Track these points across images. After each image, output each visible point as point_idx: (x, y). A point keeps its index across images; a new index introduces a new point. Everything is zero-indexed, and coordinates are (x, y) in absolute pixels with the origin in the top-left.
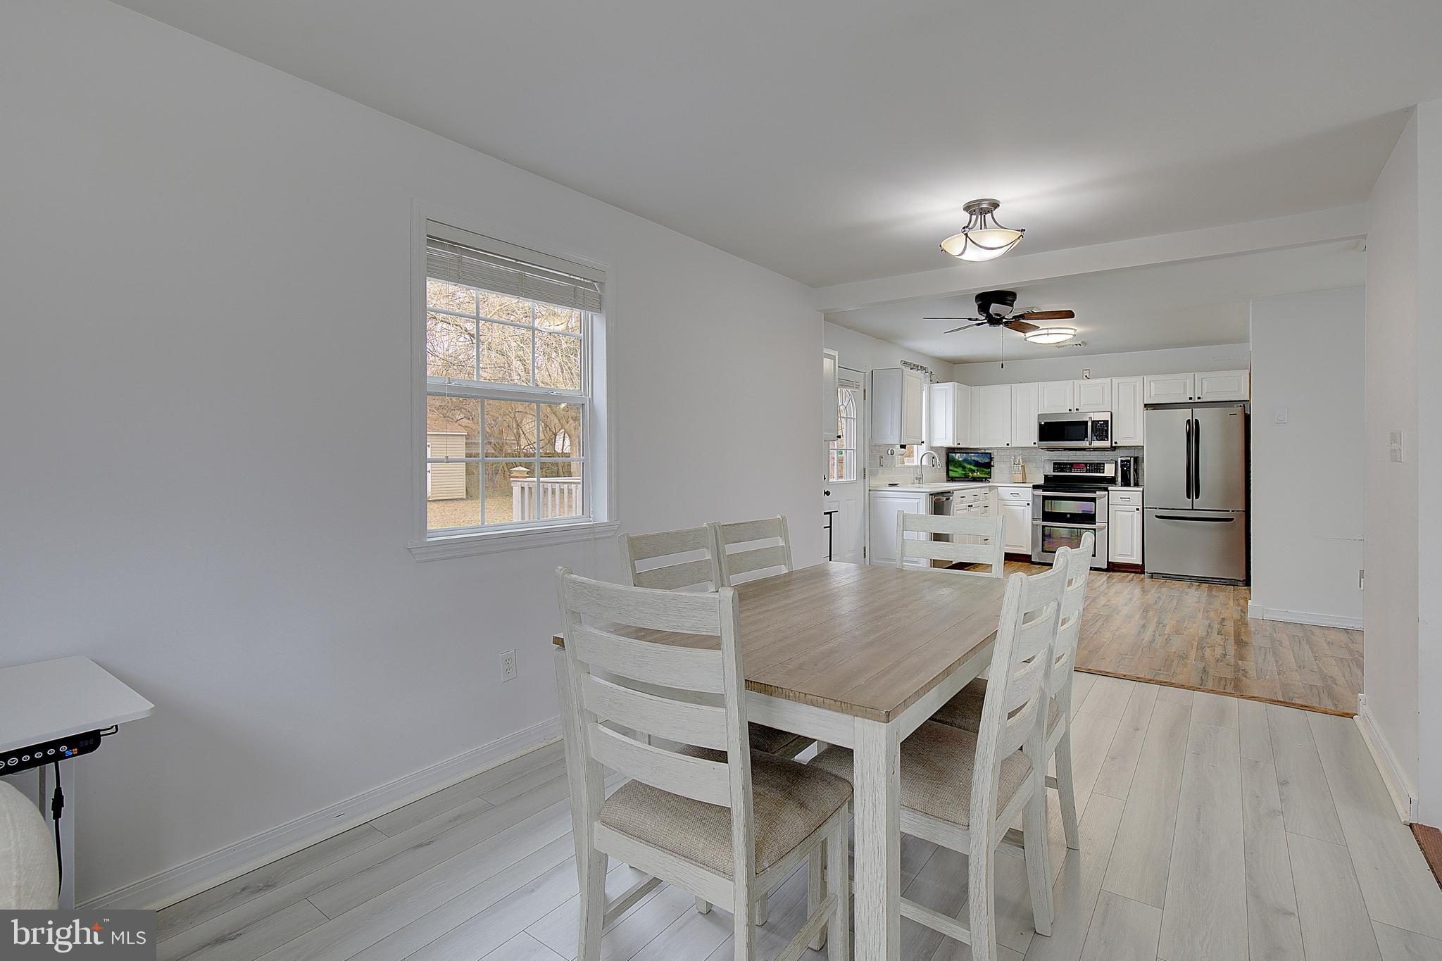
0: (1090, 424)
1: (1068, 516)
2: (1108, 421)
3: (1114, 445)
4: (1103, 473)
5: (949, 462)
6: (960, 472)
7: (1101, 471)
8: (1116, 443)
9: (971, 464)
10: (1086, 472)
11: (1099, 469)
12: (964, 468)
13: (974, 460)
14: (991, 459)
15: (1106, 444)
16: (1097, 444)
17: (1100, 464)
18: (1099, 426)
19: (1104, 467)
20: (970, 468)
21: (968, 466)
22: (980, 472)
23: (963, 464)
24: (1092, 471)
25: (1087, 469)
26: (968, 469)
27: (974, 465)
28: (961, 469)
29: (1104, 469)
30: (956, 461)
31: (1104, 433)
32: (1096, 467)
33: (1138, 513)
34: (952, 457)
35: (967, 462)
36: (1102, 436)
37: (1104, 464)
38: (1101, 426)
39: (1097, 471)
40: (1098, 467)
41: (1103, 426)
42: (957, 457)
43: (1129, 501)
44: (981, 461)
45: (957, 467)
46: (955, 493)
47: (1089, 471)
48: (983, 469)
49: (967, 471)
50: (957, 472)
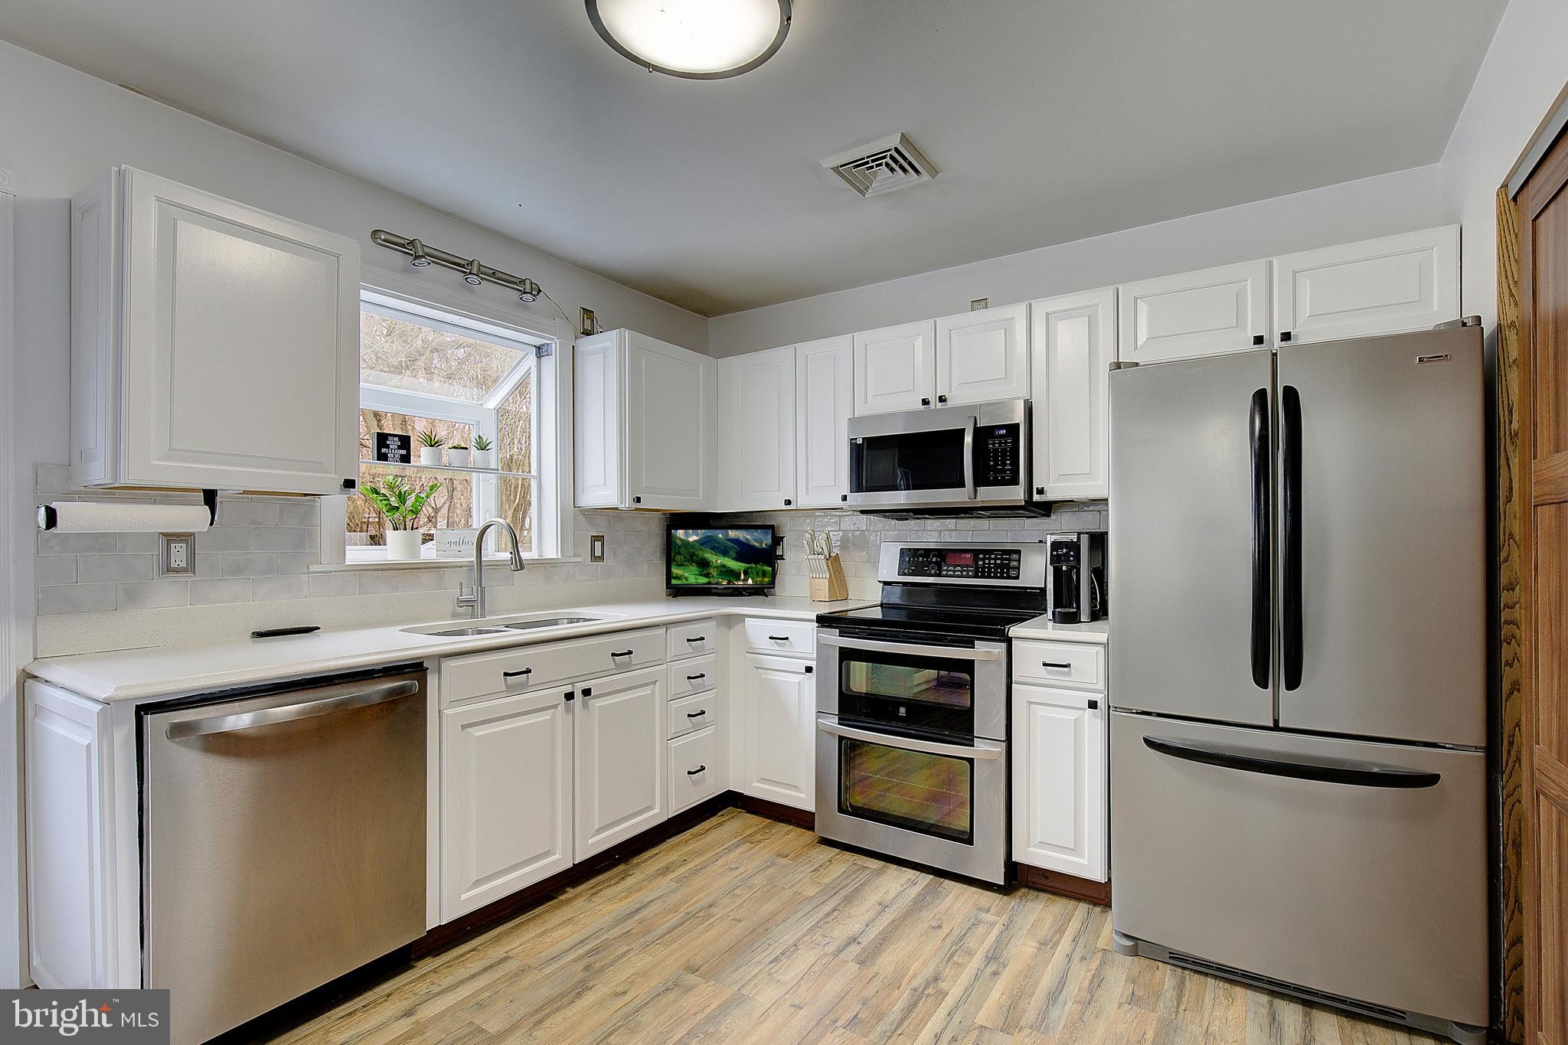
0: (968, 439)
1: (902, 711)
2: (1017, 426)
3: (1036, 498)
4: (1017, 578)
5: (671, 552)
7: (1013, 573)
8: (1041, 492)
9: (725, 553)
10: (976, 576)
11: (1008, 567)
12: (704, 564)
13: (736, 541)
14: (777, 540)
15: (1016, 494)
16: (991, 494)
17: (1009, 552)
18: (994, 444)
19: (1019, 561)
20: (723, 566)
21: (718, 560)
22: (746, 573)
23: (700, 554)
24: (989, 572)
25: (977, 568)
26: (716, 567)
27: (734, 554)
28: (694, 569)
29: (1018, 568)
30: (679, 547)
31: (1008, 462)
32: (999, 562)
33: (1094, 714)
34: (680, 539)
35: (713, 549)
36: (1004, 471)
37: (1019, 552)
38: (1000, 443)
39: (1002, 573)
40: (1006, 560)
41: (1006, 443)
42: (696, 538)
43: (1069, 674)
44: (754, 546)
45: (680, 565)
46: (448, 665)
47: (983, 572)
48: (754, 565)
49: (715, 574)
50: (686, 575)
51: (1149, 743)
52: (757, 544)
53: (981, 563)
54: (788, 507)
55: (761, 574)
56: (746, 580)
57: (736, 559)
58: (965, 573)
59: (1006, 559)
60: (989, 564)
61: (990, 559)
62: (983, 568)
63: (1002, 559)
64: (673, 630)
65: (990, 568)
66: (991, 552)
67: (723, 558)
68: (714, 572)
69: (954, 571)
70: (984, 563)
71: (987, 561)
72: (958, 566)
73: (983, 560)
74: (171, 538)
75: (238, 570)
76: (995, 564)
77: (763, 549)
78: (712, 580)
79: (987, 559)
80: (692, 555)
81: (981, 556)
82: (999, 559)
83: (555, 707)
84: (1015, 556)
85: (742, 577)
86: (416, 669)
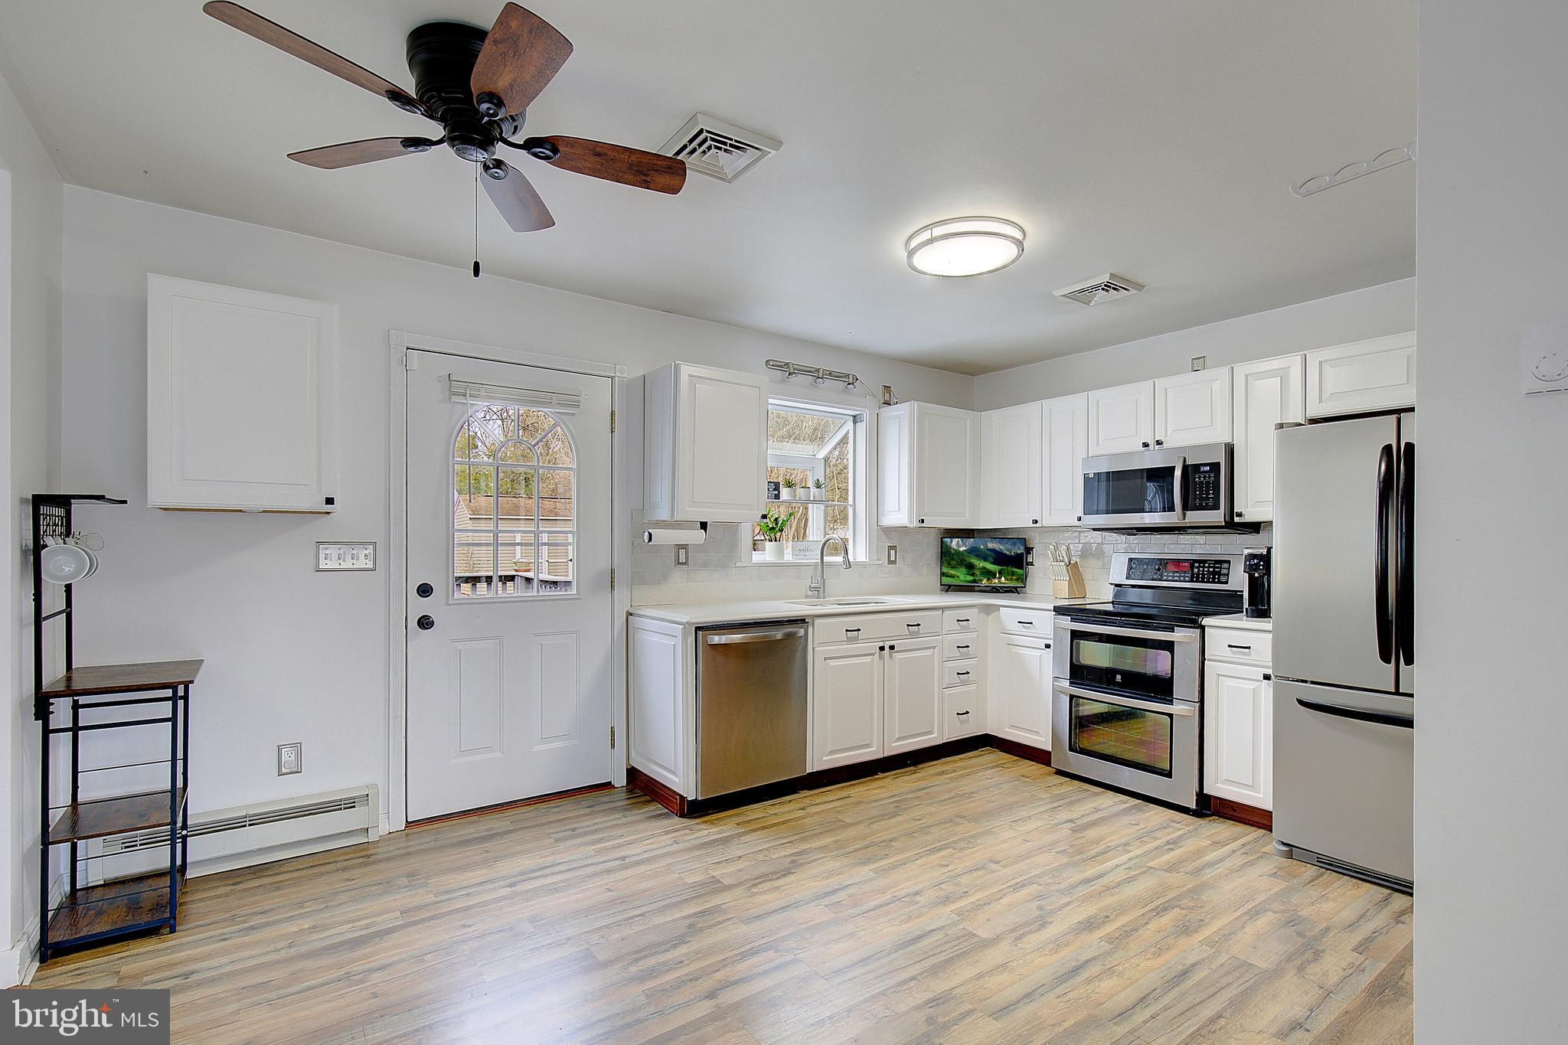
0: (1178, 473)
2: (1218, 464)
3: (1237, 519)
4: (1226, 583)
5: (946, 556)
6: (962, 577)
7: (1223, 579)
8: (1240, 515)
9: (985, 559)
10: (1191, 581)
11: (1219, 573)
12: (970, 567)
13: (993, 551)
14: (1029, 550)
15: (1217, 517)
16: (1195, 517)
17: (1221, 562)
18: (1199, 478)
19: (1229, 569)
20: (984, 568)
21: (980, 564)
22: (1000, 573)
23: (968, 559)
24: (1203, 578)
25: (1193, 574)
26: (979, 569)
27: (992, 560)
28: (964, 570)
29: (1228, 575)
30: (953, 554)
31: (1211, 492)
32: (1211, 570)
33: (1269, 685)
34: (954, 549)
35: (977, 556)
36: (1207, 498)
37: (1228, 562)
38: (1205, 477)
39: (1214, 578)
40: (1216, 569)
41: (1209, 477)
42: (964, 548)
43: (1249, 654)
44: (1006, 554)
45: (954, 568)
46: (818, 621)
47: (1198, 577)
48: (1005, 567)
49: (978, 574)
50: (958, 574)
51: (1301, 702)
52: (1008, 553)
53: (1196, 570)
54: (1035, 525)
55: (1010, 573)
56: (1000, 578)
57: (993, 563)
58: (1182, 579)
59: (1218, 568)
60: (1203, 571)
61: (1204, 567)
62: (1198, 574)
63: (1214, 567)
64: (947, 613)
65: (1203, 575)
66: (1205, 562)
67: (983, 562)
68: (977, 572)
69: (1173, 577)
70: (1199, 571)
71: (1201, 569)
72: (1177, 572)
73: (1198, 568)
74: (680, 547)
75: (705, 565)
76: (1208, 571)
77: (1012, 556)
78: (976, 578)
79: (1202, 567)
80: (962, 560)
81: (1197, 565)
82: (1211, 567)
83: (873, 654)
84: (1226, 565)
85: (998, 576)
86: (801, 621)
